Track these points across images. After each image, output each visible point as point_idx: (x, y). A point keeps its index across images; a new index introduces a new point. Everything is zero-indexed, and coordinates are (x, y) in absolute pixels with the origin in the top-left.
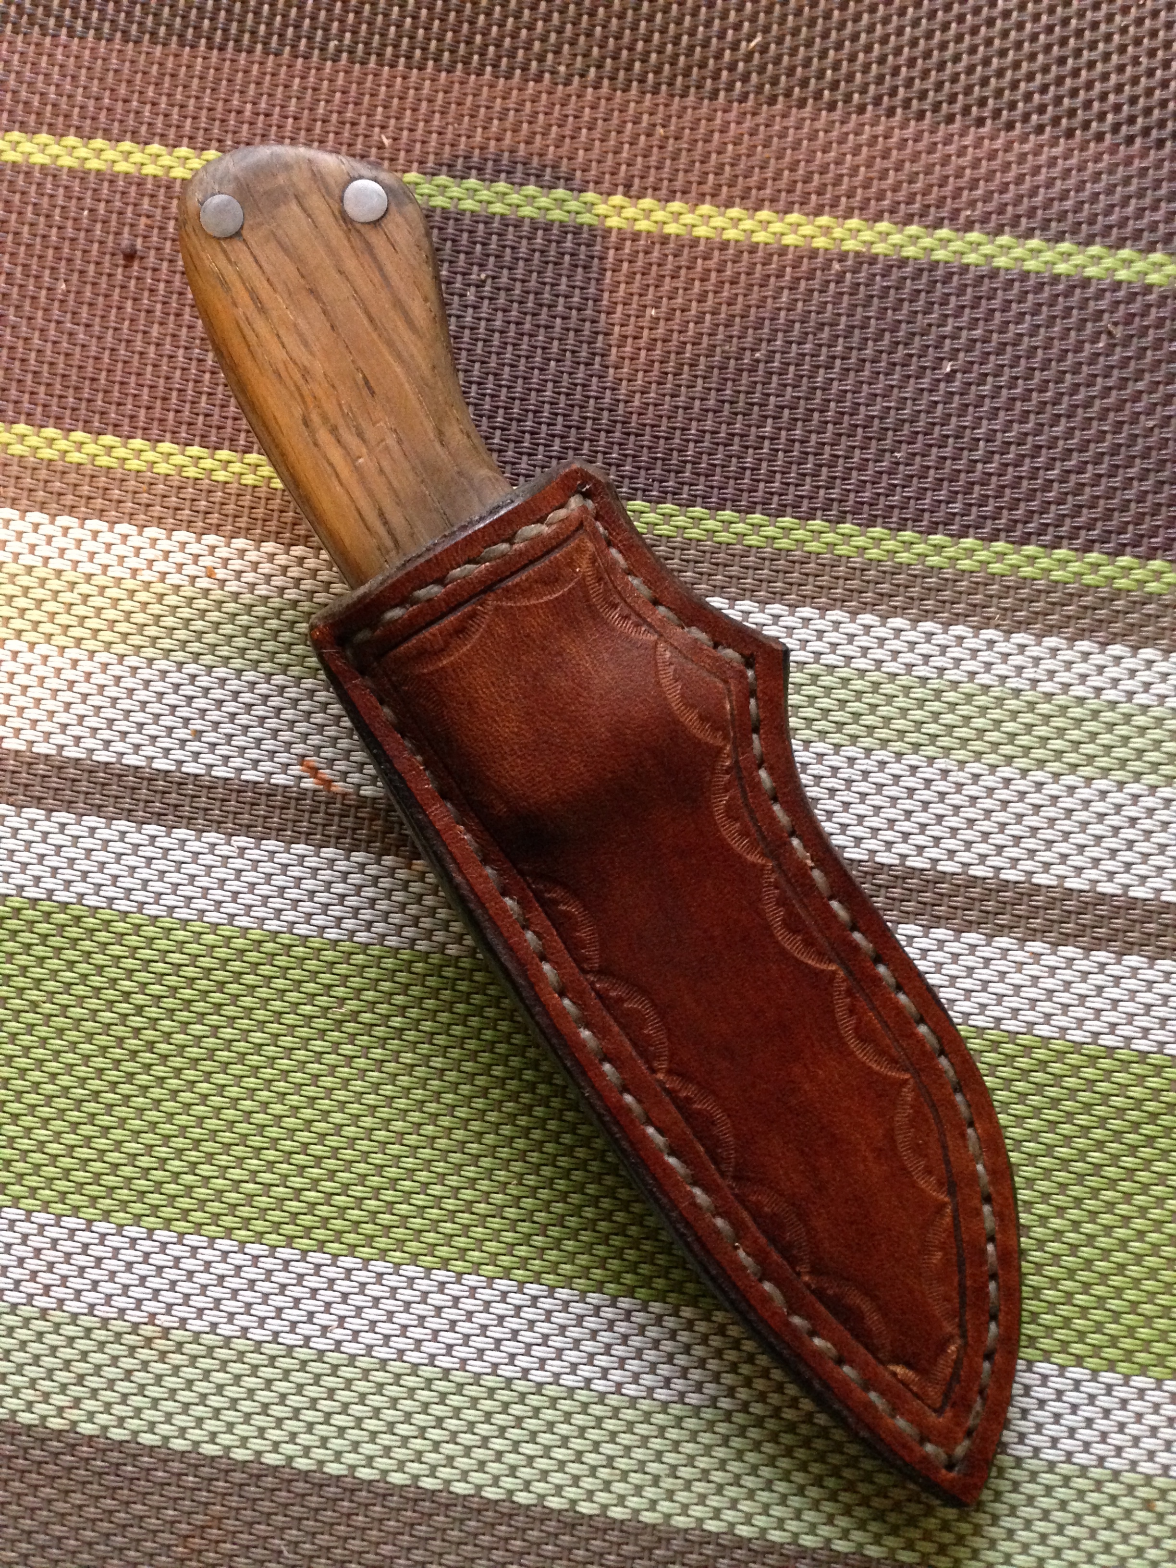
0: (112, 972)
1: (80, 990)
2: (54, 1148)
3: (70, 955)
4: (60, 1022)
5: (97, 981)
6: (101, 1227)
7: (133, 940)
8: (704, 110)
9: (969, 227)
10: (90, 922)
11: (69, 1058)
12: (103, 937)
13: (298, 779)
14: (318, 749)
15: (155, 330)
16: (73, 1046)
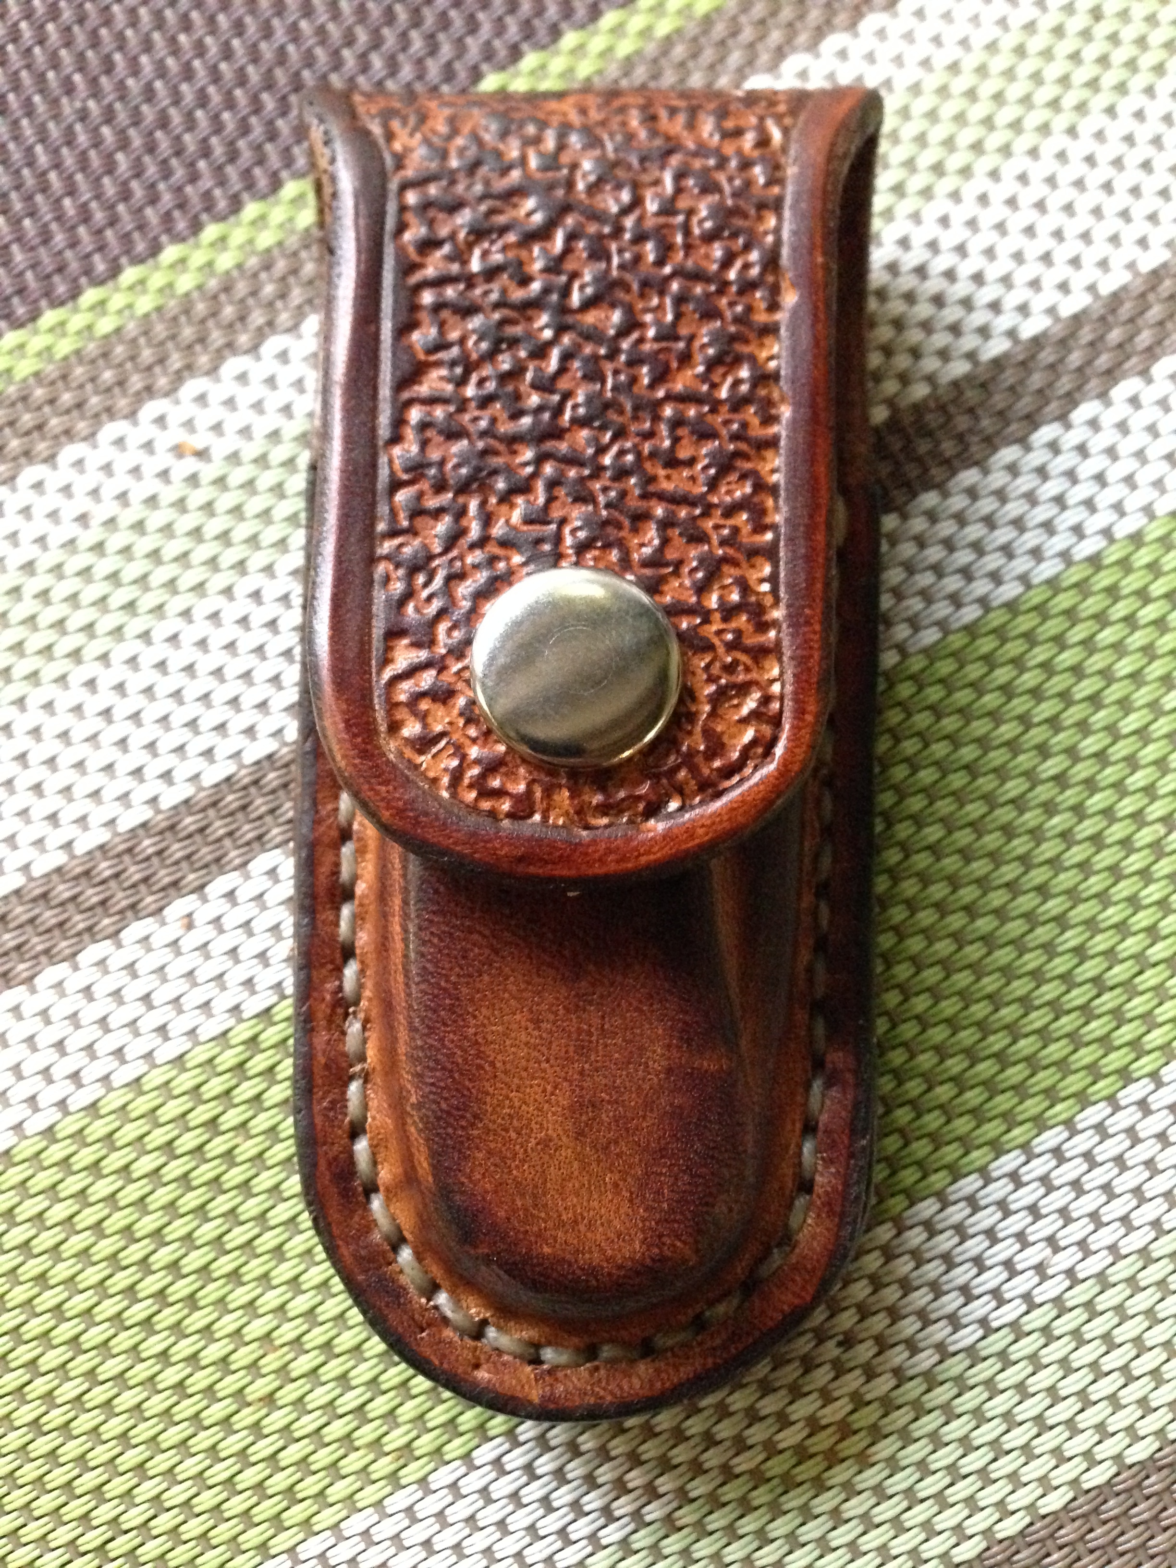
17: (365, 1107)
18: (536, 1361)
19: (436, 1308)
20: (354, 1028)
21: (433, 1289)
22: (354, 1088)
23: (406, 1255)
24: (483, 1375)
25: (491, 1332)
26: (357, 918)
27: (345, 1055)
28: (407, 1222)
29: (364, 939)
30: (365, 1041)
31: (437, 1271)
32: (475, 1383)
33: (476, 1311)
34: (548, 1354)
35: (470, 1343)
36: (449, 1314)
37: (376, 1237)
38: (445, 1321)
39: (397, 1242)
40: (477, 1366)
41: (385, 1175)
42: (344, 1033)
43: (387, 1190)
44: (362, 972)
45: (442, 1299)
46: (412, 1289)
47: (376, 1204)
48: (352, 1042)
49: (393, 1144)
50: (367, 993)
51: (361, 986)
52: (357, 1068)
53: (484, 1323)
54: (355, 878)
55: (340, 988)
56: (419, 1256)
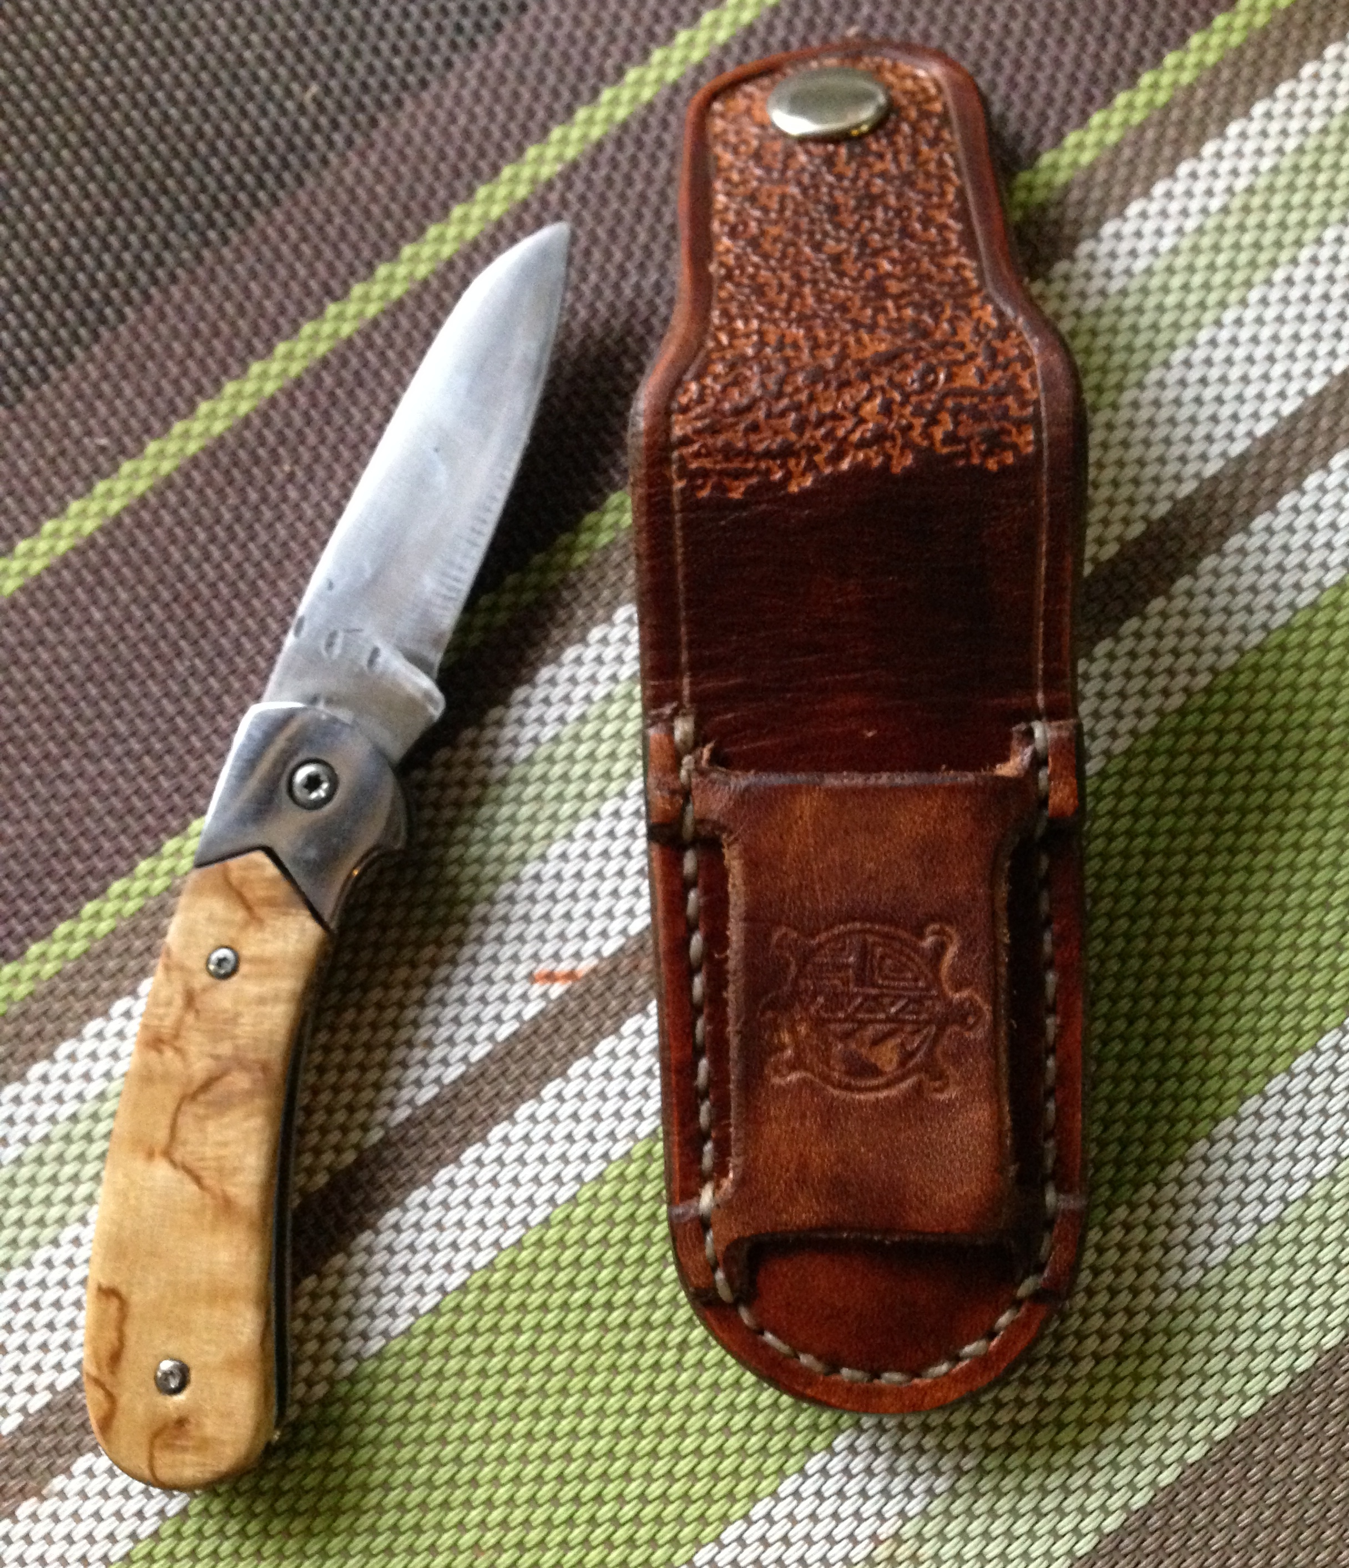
0: (557, 1299)
1: (545, 1340)
2: (655, 1489)
3: (508, 1321)
4: (555, 1383)
5: (551, 1319)
6: (758, 1511)
7: (547, 1256)
8: (329, 179)
9: (620, 72)
10: (498, 1278)
11: (592, 1404)
12: (519, 1279)
13: (544, 995)
14: (535, 957)
15: (67, 766)
16: (586, 1391)
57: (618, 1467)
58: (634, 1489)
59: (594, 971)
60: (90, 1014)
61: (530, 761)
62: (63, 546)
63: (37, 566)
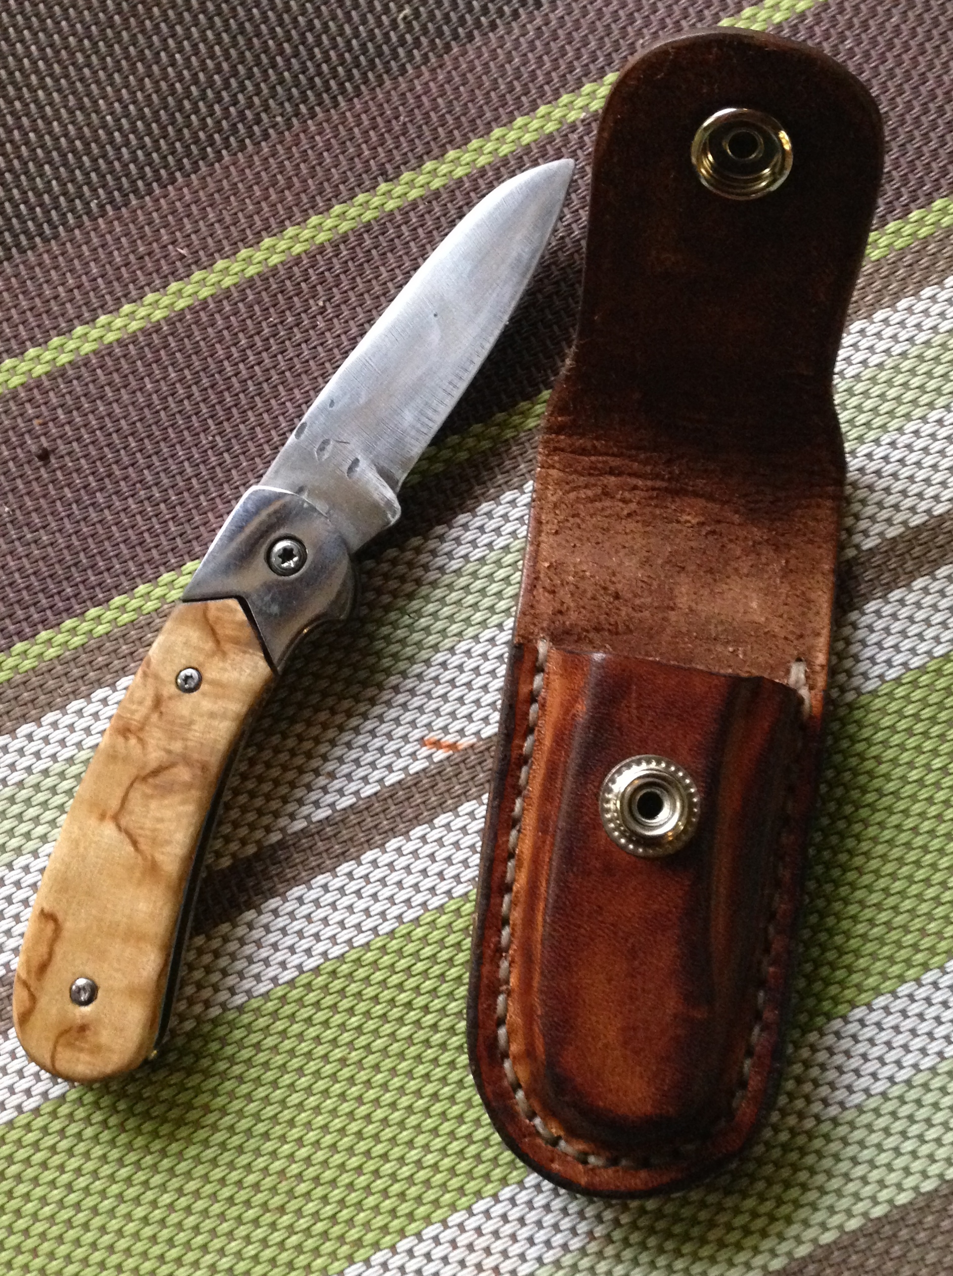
0: (386, 995)
1: (371, 1025)
2: (430, 1159)
3: (345, 1004)
4: (371, 1060)
5: (378, 1010)
6: (506, 1193)
7: (386, 960)
8: (403, 86)
10: (345, 969)
11: (396, 1082)
12: (361, 973)
13: (429, 757)
14: (429, 726)
15: (100, 498)
16: (393, 1071)
17: (506, 1009)
18: (585, 1162)
19: (534, 1126)
20: (504, 964)
21: (532, 1115)
22: (501, 998)
23: (520, 1095)
24: (556, 1166)
25: (562, 1144)
26: (513, 904)
27: (499, 980)
28: (523, 1075)
29: (516, 916)
30: (510, 972)
31: (537, 1108)
32: (551, 1170)
33: (555, 1131)
34: (592, 1160)
35: (550, 1147)
36: (541, 1130)
37: (506, 1083)
38: (538, 1133)
39: (517, 1086)
40: (552, 1161)
41: (514, 1048)
42: (498, 967)
43: (514, 1058)
44: (512, 935)
45: (537, 1121)
46: (522, 1114)
47: (507, 1065)
48: (502, 973)
49: (520, 1033)
50: (514, 947)
51: (510, 942)
52: (504, 987)
53: (559, 1138)
54: (514, 880)
55: (499, 942)
56: (527, 1096)
57: (405, 1136)
58: (413, 1155)
59: (472, 746)
60: (75, 694)
61: (458, 572)
62: (134, 326)
63: (111, 337)
